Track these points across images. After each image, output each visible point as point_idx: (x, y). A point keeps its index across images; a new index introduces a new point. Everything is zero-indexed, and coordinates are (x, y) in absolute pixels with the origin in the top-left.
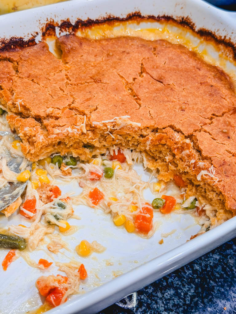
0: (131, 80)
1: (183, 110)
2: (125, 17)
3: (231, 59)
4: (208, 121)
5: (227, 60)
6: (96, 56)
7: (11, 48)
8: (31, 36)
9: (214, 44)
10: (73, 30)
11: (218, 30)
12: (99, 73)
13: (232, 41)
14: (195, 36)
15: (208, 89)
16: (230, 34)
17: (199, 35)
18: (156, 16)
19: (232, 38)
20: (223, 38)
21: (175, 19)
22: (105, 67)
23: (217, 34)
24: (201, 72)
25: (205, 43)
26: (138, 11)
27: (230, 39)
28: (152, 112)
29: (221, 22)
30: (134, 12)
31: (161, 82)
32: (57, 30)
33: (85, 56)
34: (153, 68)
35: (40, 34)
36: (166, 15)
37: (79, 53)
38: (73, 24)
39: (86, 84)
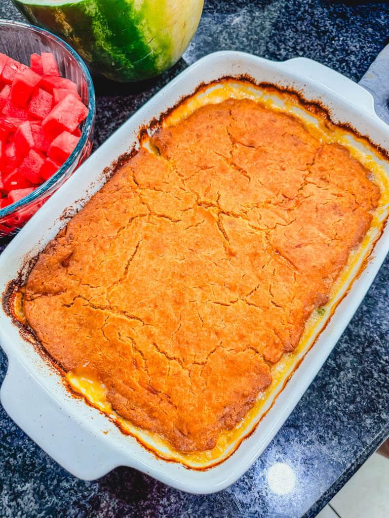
0: (229, 156)
1: (284, 169)
2: (193, 92)
3: (297, 105)
4: (307, 172)
5: (292, 105)
6: (188, 141)
7: (121, 166)
8: (132, 148)
9: (278, 94)
10: (159, 125)
11: (279, 82)
12: (201, 159)
13: (294, 89)
14: (257, 89)
15: (291, 140)
16: (292, 84)
17: (261, 88)
18: (217, 79)
19: (294, 87)
20: (285, 88)
21: (234, 77)
22: (202, 151)
23: (279, 85)
24: (277, 124)
25: (268, 94)
26: (202, 82)
27: (292, 88)
28: (261, 180)
29: (281, 74)
30: (199, 84)
31: (253, 147)
32: (148, 131)
33: (181, 145)
34: (241, 135)
35: (138, 142)
36: (225, 76)
37: (174, 145)
38: (158, 119)
39: (197, 174)
